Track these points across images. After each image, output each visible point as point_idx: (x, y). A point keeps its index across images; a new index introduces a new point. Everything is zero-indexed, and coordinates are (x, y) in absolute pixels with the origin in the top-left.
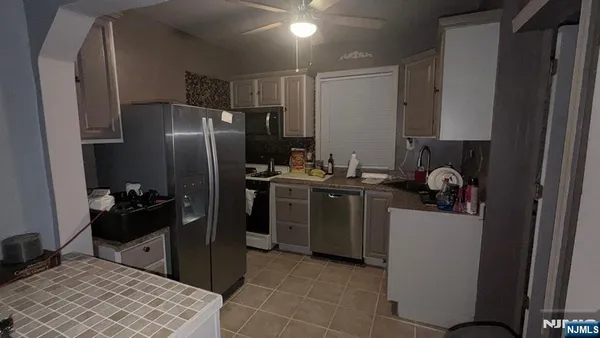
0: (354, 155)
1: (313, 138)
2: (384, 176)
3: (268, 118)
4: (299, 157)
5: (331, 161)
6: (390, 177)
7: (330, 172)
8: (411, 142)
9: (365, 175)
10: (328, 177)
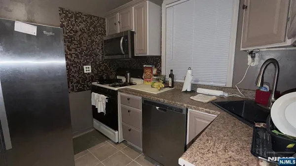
0: (189, 72)
1: (160, 57)
2: (219, 93)
3: (121, 41)
4: (148, 72)
5: (171, 76)
6: (226, 95)
7: (170, 85)
8: (253, 57)
9: (199, 90)
10: (167, 89)
